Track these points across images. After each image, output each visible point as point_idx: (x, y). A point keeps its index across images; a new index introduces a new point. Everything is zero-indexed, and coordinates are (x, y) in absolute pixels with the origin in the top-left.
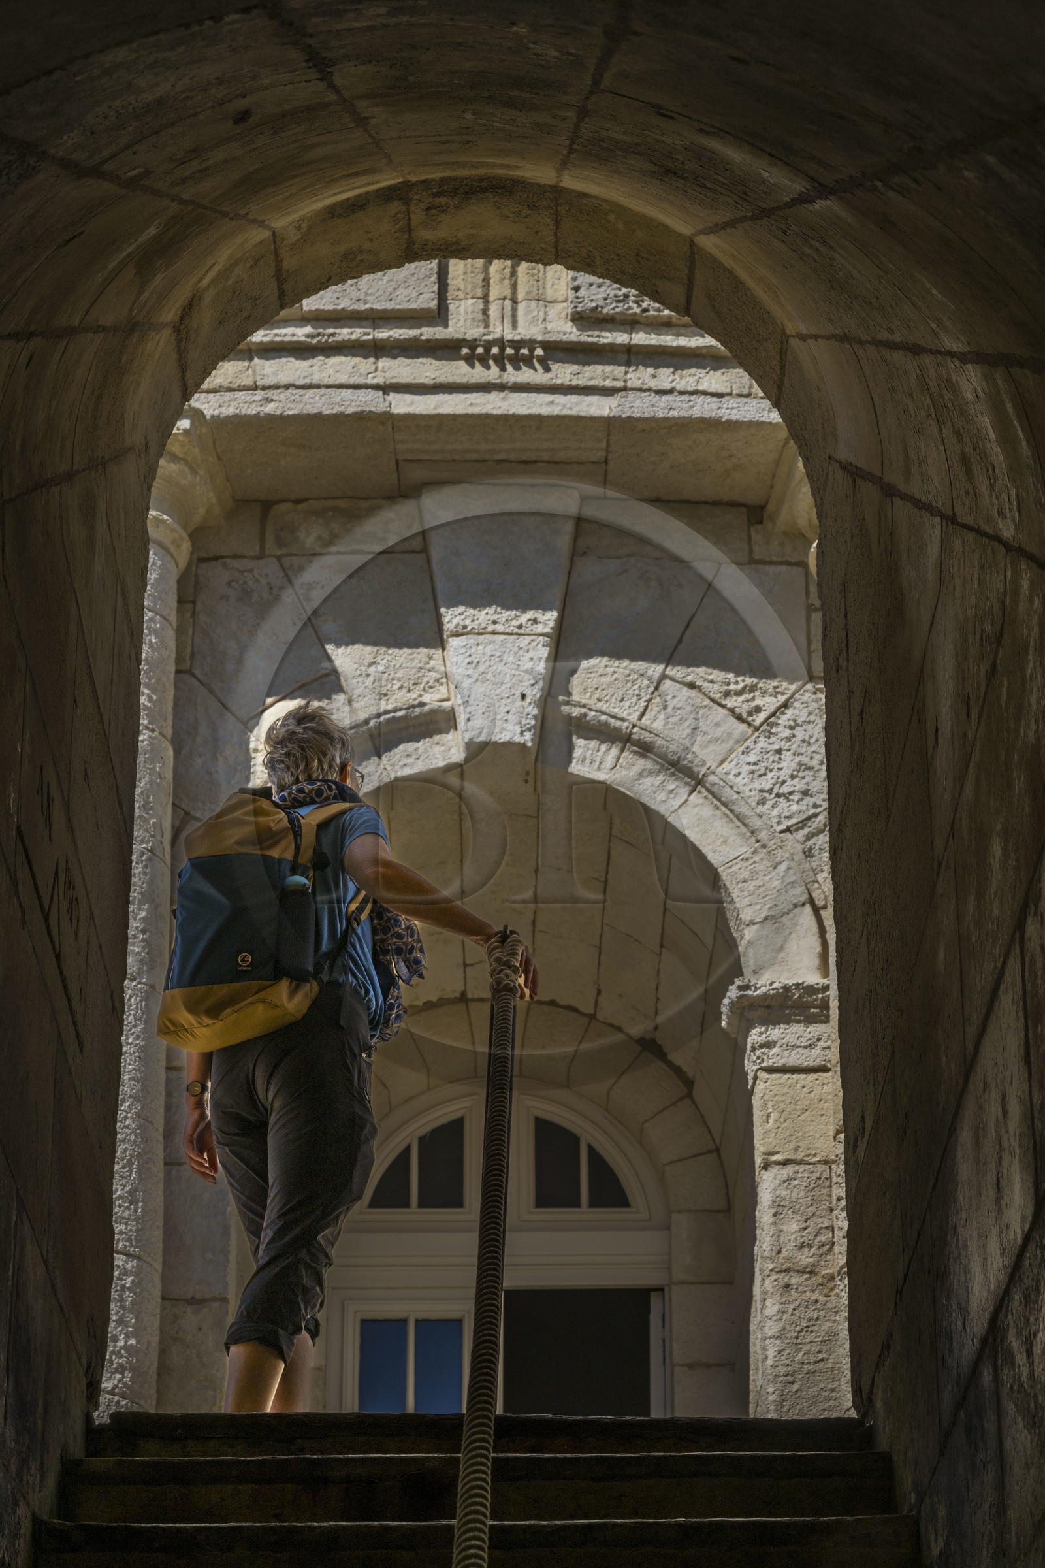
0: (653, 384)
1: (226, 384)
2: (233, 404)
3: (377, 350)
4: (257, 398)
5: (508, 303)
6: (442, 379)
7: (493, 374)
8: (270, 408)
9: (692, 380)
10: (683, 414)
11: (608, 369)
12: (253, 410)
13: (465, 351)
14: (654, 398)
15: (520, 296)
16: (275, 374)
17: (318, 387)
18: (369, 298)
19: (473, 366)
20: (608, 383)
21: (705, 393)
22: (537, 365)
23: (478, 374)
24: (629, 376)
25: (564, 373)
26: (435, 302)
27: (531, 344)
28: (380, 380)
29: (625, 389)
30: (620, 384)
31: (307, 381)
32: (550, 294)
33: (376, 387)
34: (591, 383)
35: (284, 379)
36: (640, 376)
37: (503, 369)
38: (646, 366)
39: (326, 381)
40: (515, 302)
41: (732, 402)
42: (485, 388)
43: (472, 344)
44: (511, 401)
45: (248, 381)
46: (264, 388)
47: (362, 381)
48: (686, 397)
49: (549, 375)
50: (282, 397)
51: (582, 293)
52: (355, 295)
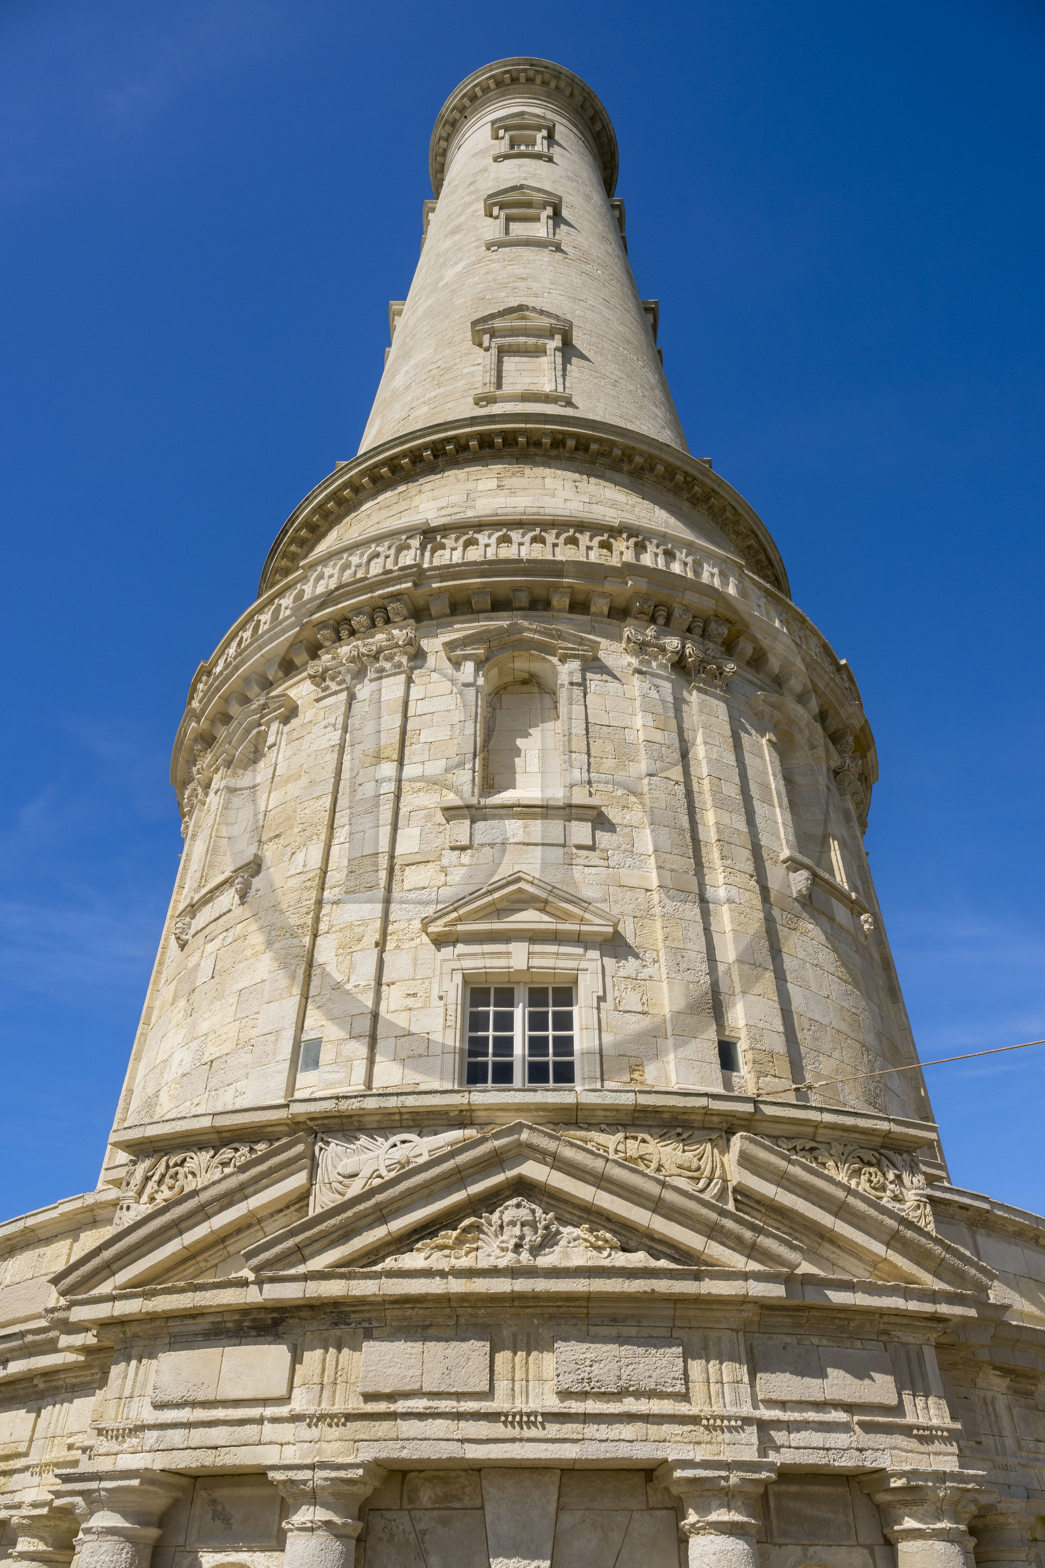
0: (598, 1436)
1: (383, 1437)
2: (386, 1450)
3: (459, 1416)
4: (398, 1446)
5: (524, 1382)
6: (491, 1436)
7: (515, 1432)
8: (404, 1454)
9: (617, 1431)
10: (613, 1455)
11: (575, 1426)
12: (395, 1455)
13: (503, 1418)
14: (598, 1444)
15: (530, 1377)
16: (408, 1431)
17: (429, 1439)
18: (456, 1384)
19: (506, 1427)
20: (575, 1436)
21: (624, 1440)
22: (539, 1425)
23: (510, 1432)
24: (585, 1431)
25: (553, 1430)
26: (488, 1387)
27: (535, 1414)
28: (459, 1437)
29: (583, 1439)
30: (580, 1437)
31: (423, 1436)
32: (545, 1376)
33: (458, 1440)
34: (566, 1436)
35: (412, 1434)
36: (591, 1430)
37: (522, 1428)
38: (594, 1423)
39: (433, 1436)
40: (528, 1381)
41: (637, 1445)
42: (513, 1440)
43: (506, 1415)
44: (526, 1448)
45: (394, 1436)
46: (402, 1440)
47: (451, 1436)
48: (614, 1444)
49: (545, 1432)
50: (410, 1447)
51: (561, 1378)
52: (448, 1382)
